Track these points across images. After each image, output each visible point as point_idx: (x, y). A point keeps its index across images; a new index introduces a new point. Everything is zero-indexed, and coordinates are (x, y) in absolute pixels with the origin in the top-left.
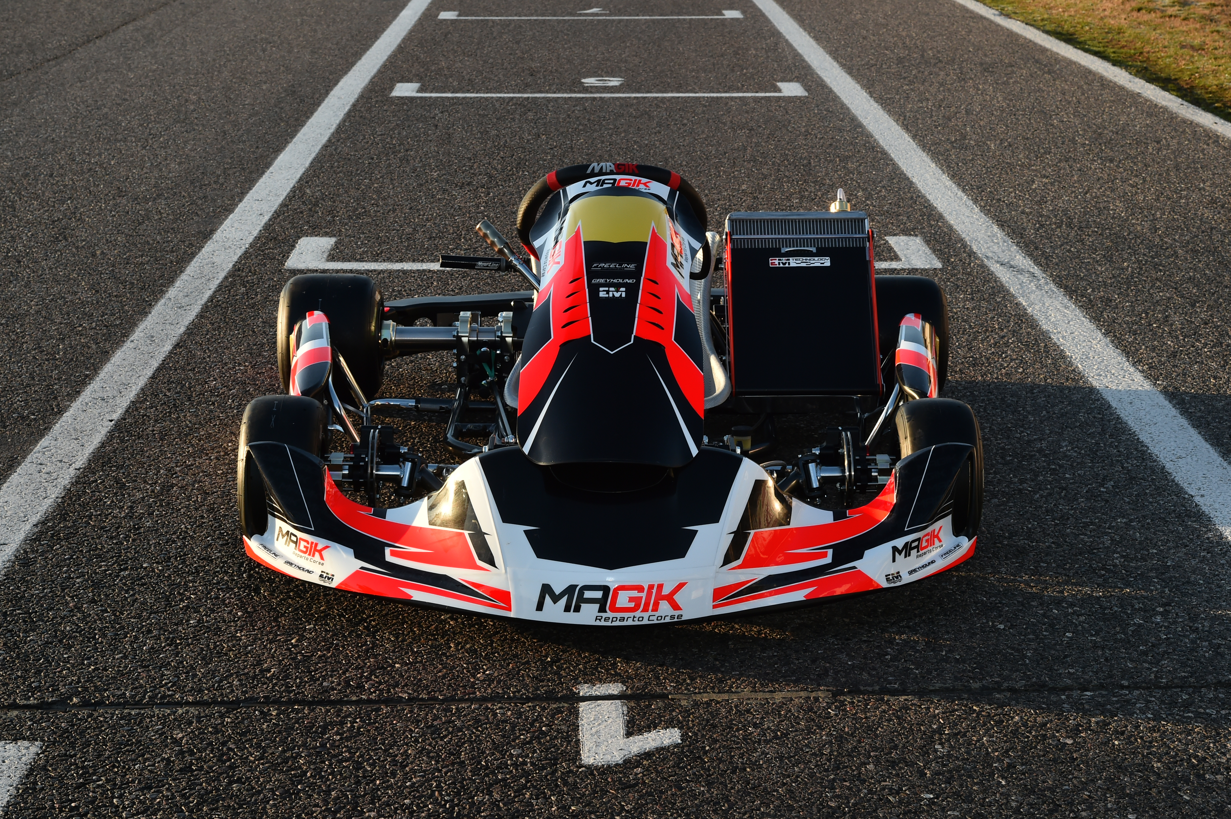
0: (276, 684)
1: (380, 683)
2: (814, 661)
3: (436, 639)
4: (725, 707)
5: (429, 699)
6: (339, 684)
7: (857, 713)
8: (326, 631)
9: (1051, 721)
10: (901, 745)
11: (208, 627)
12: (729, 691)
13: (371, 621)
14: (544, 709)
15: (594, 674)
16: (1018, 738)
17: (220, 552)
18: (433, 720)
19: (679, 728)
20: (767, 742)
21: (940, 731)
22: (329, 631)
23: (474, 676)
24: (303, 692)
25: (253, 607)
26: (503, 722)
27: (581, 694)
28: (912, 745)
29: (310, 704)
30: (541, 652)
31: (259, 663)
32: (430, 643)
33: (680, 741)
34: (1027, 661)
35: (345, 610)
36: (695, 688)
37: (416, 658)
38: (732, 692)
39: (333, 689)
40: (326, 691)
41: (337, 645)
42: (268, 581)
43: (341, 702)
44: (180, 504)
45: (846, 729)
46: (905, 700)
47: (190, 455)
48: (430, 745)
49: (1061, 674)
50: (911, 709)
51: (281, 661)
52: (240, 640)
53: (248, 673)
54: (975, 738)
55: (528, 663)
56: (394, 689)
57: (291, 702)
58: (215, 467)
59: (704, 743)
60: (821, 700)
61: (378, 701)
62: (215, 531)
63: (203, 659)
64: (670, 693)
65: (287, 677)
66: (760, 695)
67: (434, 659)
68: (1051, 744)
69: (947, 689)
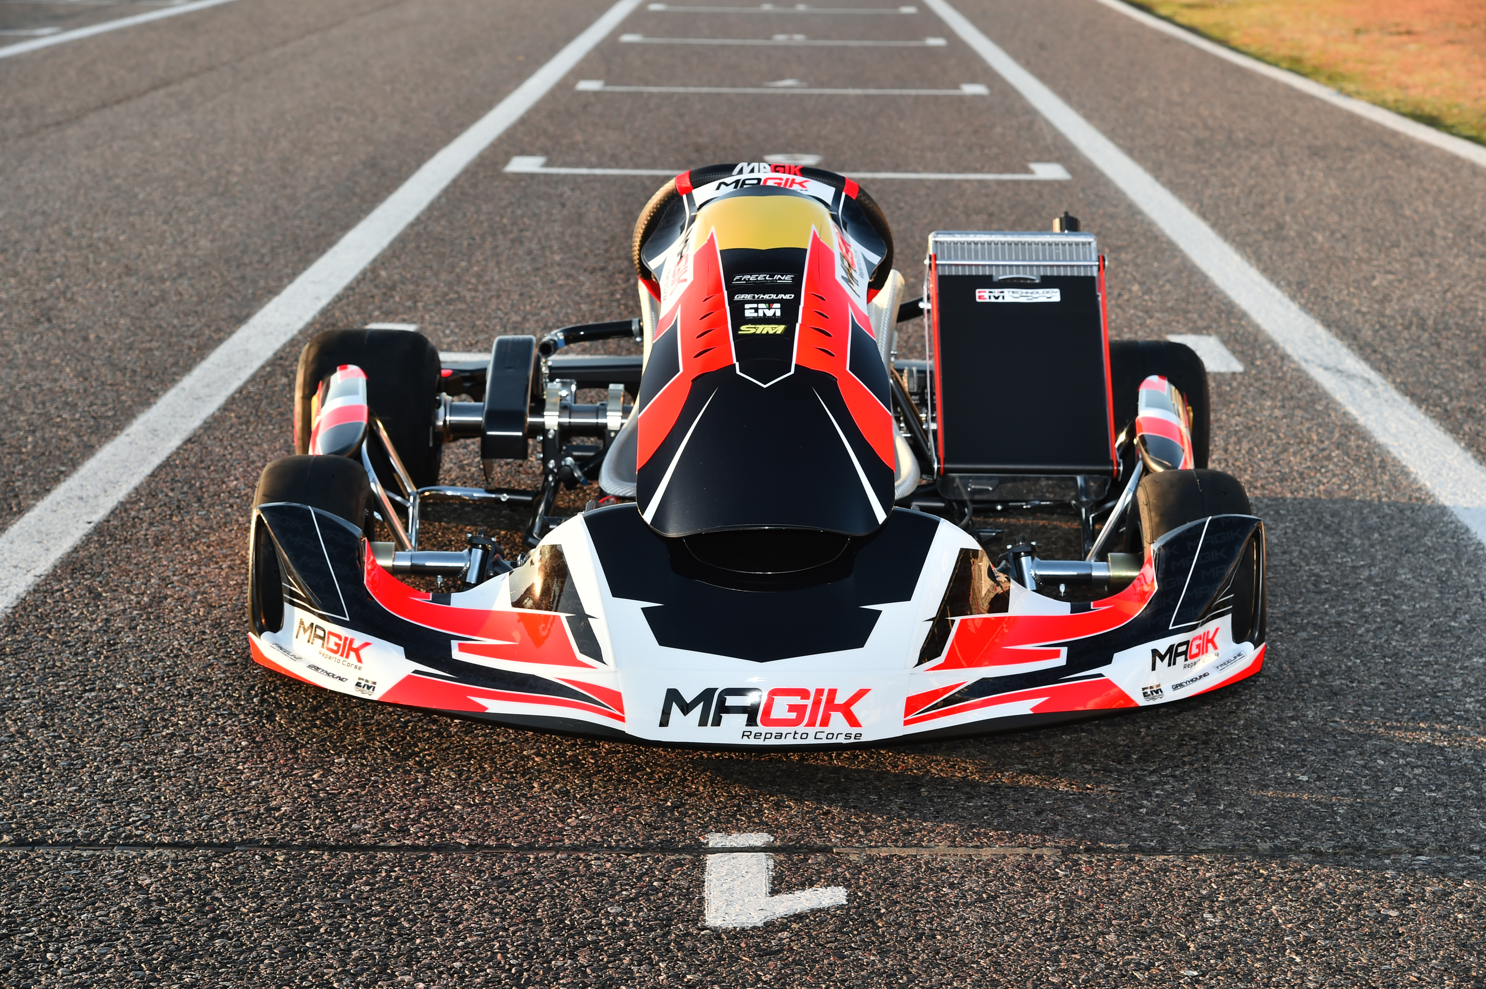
0: (287, 825)
1: (431, 827)
2: (1038, 813)
3: (513, 778)
4: (911, 864)
5: (498, 847)
6: (374, 827)
7: (1095, 874)
8: (362, 765)
9: (1369, 889)
10: (1155, 913)
11: (198, 758)
12: (918, 845)
13: (424, 756)
14: (657, 861)
15: (731, 822)
16: (1321, 908)
17: (224, 672)
18: (502, 871)
19: (846, 887)
20: (966, 905)
21: (1211, 897)
22: (367, 766)
23: (562, 821)
24: (323, 835)
25: (263, 736)
26: (599, 874)
27: (710, 845)
28: (1171, 913)
29: (331, 849)
30: (659, 795)
31: (266, 800)
32: (505, 782)
33: (845, 902)
34: (1339, 819)
35: (391, 743)
36: (871, 841)
37: (484, 798)
38: (922, 846)
39: (365, 832)
40: (356, 834)
41: (376, 782)
42: (286, 707)
43: (375, 847)
44: (174, 618)
45: (1080, 893)
46: (1164, 860)
47: (193, 563)
48: (494, 899)
49: (1384, 835)
50: (1171, 871)
51: (296, 798)
52: (242, 773)
53: (248, 812)
54: (1260, 907)
55: (639, 807)
56: (450, 833)
57: (305, 847)
58: (227, 576)
59: (878, 904)
60: (1046, 858)
61: (427, 848)
62: (218, 650)
63: (188, 794)
64: (835, 846)
65: (303, 816)
66: (961, 851)
67: (508, 800)
68: (1367, 916)
69: (1224, 849)
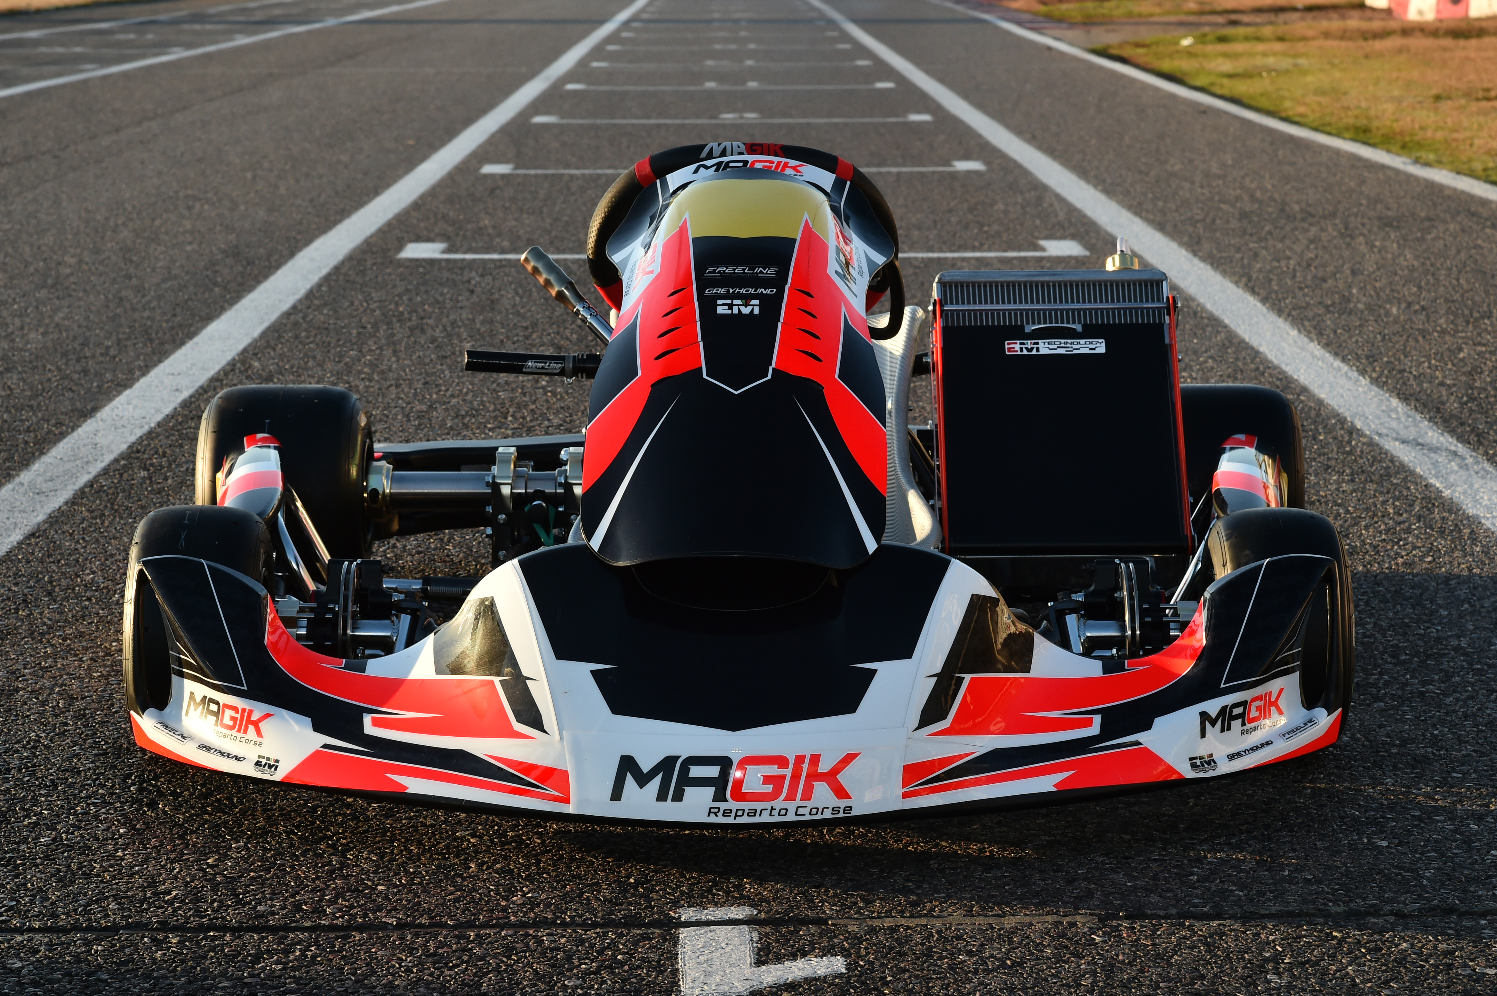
0: (179, 908)
1: (352, 907)
2: (1070, 882)
3: (446, 859)
4: (920, 933)
5: (431, 925)
6: (283, 909)
7: (1138, 939)
8: (265, 849)
9: (1462, 949)
10: (1210, 975)
11: (68, 846)
12: (929, 915)
13: (338, 839)
14: (621, 935)
15: (707, 897)
16: (1405, 967)
17: (92, 762)
18: (438, 948)
19: (843, 956)
20: (987, 971)
21: (1277, 959)
22: (271, 850)
23: (506, 899)
24: (223, 918)
25: (144, 823)
26: (552, 950)
27: (683, 919)
28: (1229, 975)
29: (233, 930)
30: (620, 872)
31: (153, 884)
32: (436, 862)
33: (844, 971)
34: (1425, 882)
35: (298, 827)
36: (873, 912)
37: (413, 879)
38: (933, 916)
39: (273, 914)
40: (262, 916)
41: (281, 865)
42: (170, 795)
43: (286, 928)
44: (29, 710)
45: (1121, 957)
46: (1220, 925)
47: (47, 656)
48: (431, 975)
49: (1480, 896)
50: (1227, 935)
51: (189, 883)
52: (122, 859)
53: (133, 896)
54: (1334, 968)
55: (597, 884)
56: (374, 913)
57: (202, 929)
58: (89, 668)
59: (884, 972)
60: (1080, 925)
61: (348, 928)
62: (85, 740)
63: (59, 880)
64: (831, 918)
65: (198, 900)
66: (978, 920)
67: (441, 881)
68: (1460, 975)
69: (1291, 914)
